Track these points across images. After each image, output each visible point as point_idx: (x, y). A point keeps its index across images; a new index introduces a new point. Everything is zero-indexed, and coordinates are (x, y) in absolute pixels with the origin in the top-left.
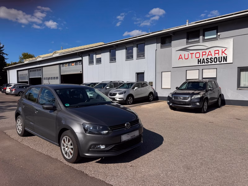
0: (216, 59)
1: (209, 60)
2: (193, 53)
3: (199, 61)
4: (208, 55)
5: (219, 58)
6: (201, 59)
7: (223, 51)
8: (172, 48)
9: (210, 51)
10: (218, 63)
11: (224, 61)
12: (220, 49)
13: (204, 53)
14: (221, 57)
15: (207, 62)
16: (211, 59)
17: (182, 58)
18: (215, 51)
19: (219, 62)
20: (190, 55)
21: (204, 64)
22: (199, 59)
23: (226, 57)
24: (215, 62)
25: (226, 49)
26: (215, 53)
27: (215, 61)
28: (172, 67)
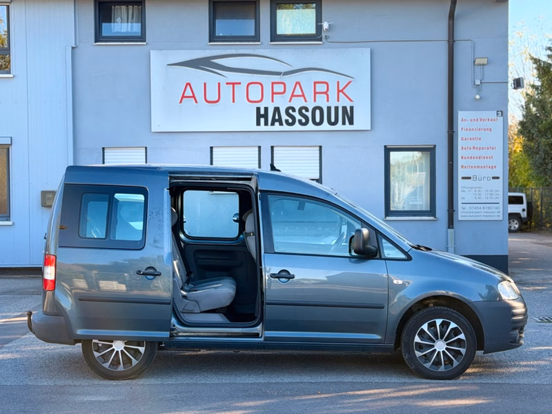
0: (318, 112)
1: (298, 117)
2: (240, 83)
3: (261, 116)
4: (293, 96)
5: (329, 108)
6: (266, 109)
7: (340, 89)
8: (152, 52)
9: (298, 83)
10: (325, 126)
11: (344, 123)
12: (332, 79)
13: (279, 88)
14: (337, 108)
15: (290, 121)
16: (304, 111)
17: (194, 96)
18: (315, 83)
19: (330, 123)
20: (227, 91)
21: (277, 126)
22: (262, 106)
23: (352, 108)
24: (315, 123)
25: (350, 82)
26: (315, 93)
27: (318, 120)
28: (153, 131)
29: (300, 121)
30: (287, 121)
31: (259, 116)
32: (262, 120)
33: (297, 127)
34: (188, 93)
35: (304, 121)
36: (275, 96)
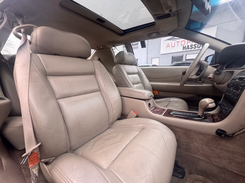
16: (195, 45)
17: (169, 46)
20: (176, 44)
21: (188, 50)
24: (198, 47)
27: (199, 47)
28: (161, 54)
29: (194, 48)
30: (190, 48)
31: (183, 48)
32: (184, 49)
33: (193, 49)
34: (168, 45)
35: (195, 47)
36: (188, 43)
